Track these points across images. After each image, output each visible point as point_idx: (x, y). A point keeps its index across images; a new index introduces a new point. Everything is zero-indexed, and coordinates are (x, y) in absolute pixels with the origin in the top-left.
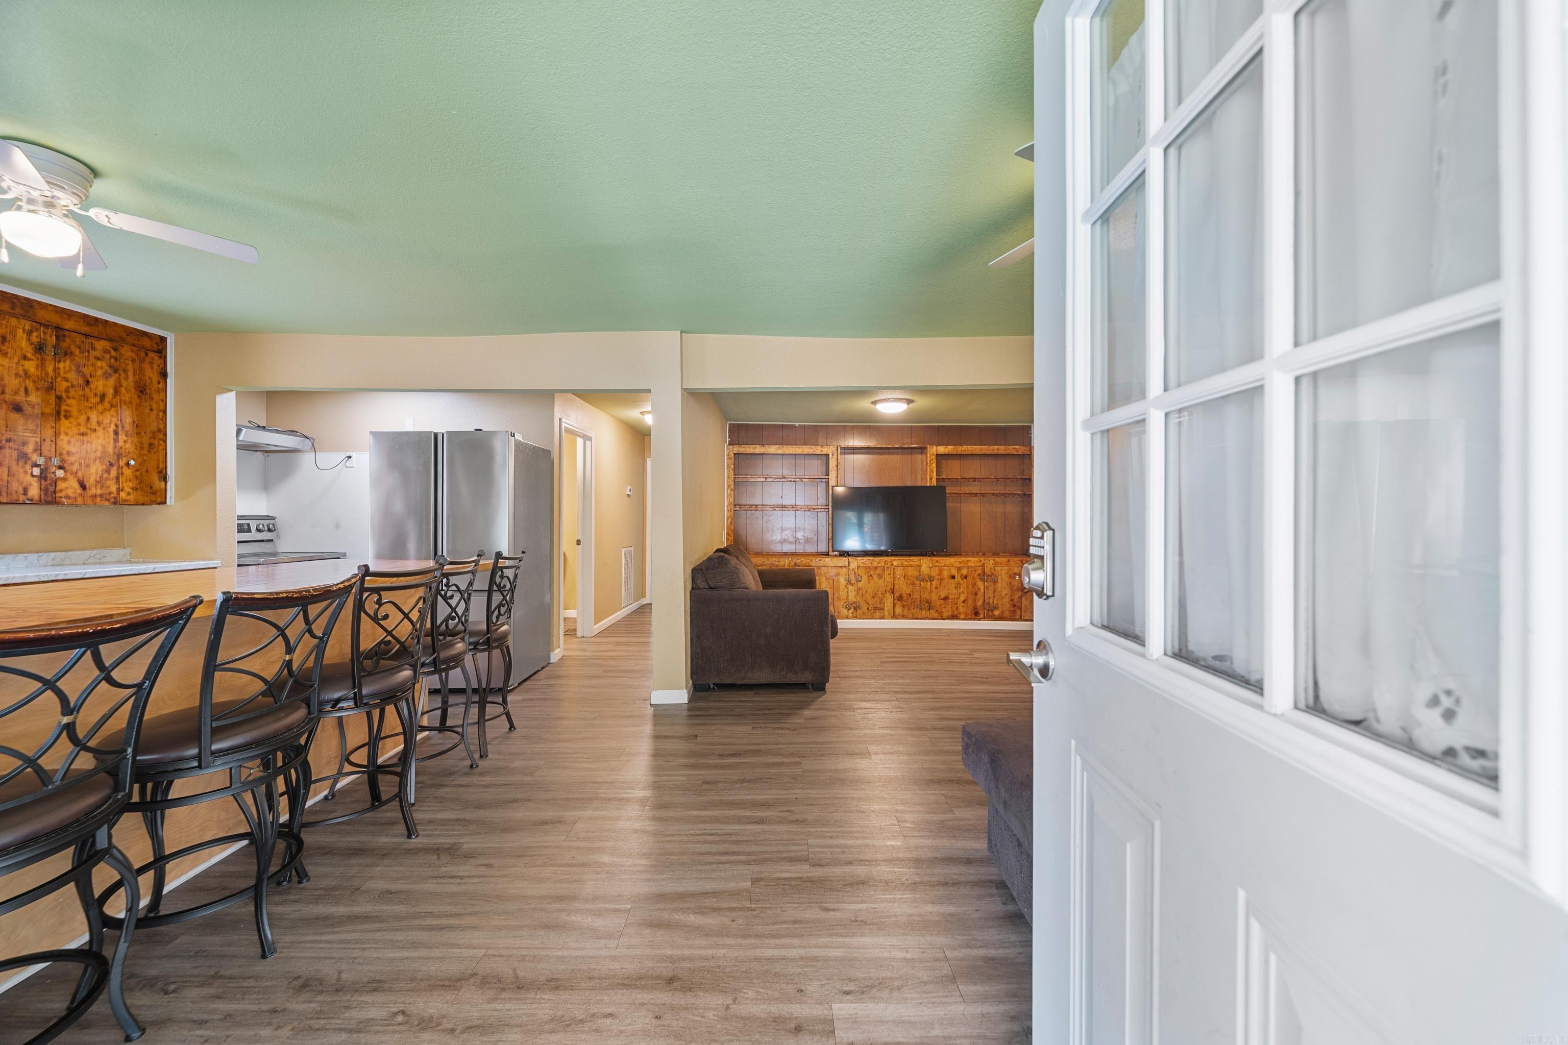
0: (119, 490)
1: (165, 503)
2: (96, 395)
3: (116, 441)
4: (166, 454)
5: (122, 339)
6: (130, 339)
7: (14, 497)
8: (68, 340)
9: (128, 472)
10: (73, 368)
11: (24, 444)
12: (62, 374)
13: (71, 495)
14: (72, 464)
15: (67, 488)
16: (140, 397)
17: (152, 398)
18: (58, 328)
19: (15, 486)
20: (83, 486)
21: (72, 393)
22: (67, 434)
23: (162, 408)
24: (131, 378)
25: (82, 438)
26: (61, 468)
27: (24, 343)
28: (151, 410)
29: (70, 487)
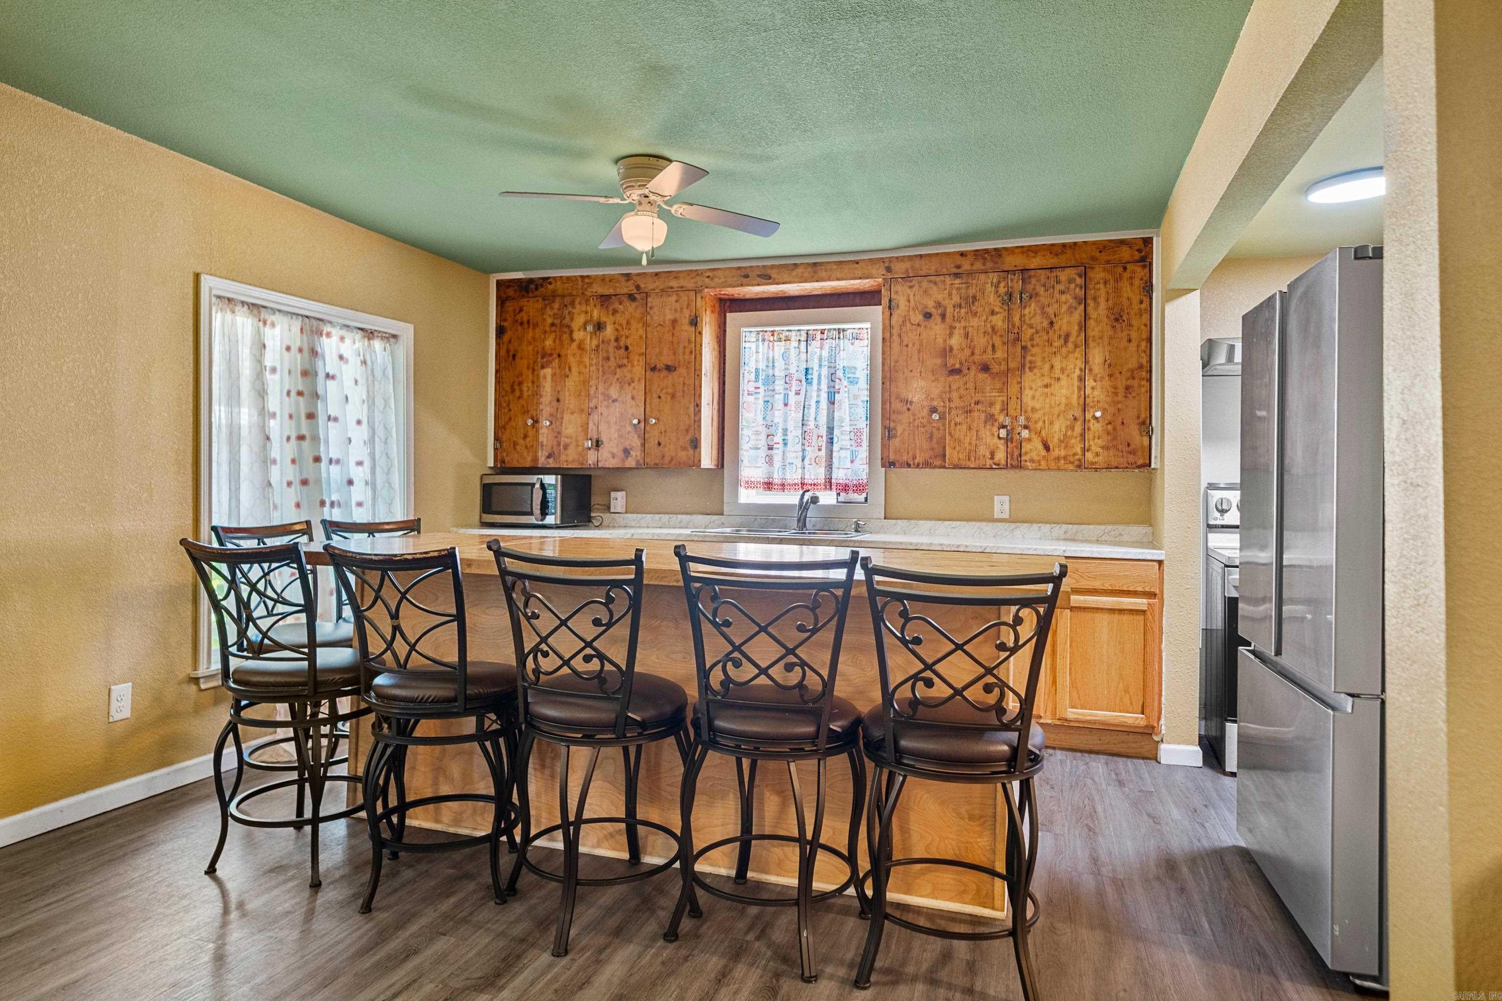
0: (1084, 450)
1: (1150, 465)
2: (1060, 336)
3: (1082, 387)
4: (1151, 397)
5: (1093, 259)
6: (1104, 257)
7: (981, 462)
8: (1033, 281)
9: (1095, 427)
10: (1038, 311)
11: (991, 404)
12: (1028, 322)
13: (1036, 458)
14: (1036, 422)
15: (1031, 450)
16: (1113, 327)
17: (1130, 325)
18: (1024, 270)
19: (983, 451)
20: (1047, 448)
21: (1037, 340)
22: (1031, 388)
23: (1145, 335)
24: (1103, 305)
25: (1046, 390)
26: (1026, 427)
27: (992, 298)
28: (1130, 341)
29: (1033, 449)
